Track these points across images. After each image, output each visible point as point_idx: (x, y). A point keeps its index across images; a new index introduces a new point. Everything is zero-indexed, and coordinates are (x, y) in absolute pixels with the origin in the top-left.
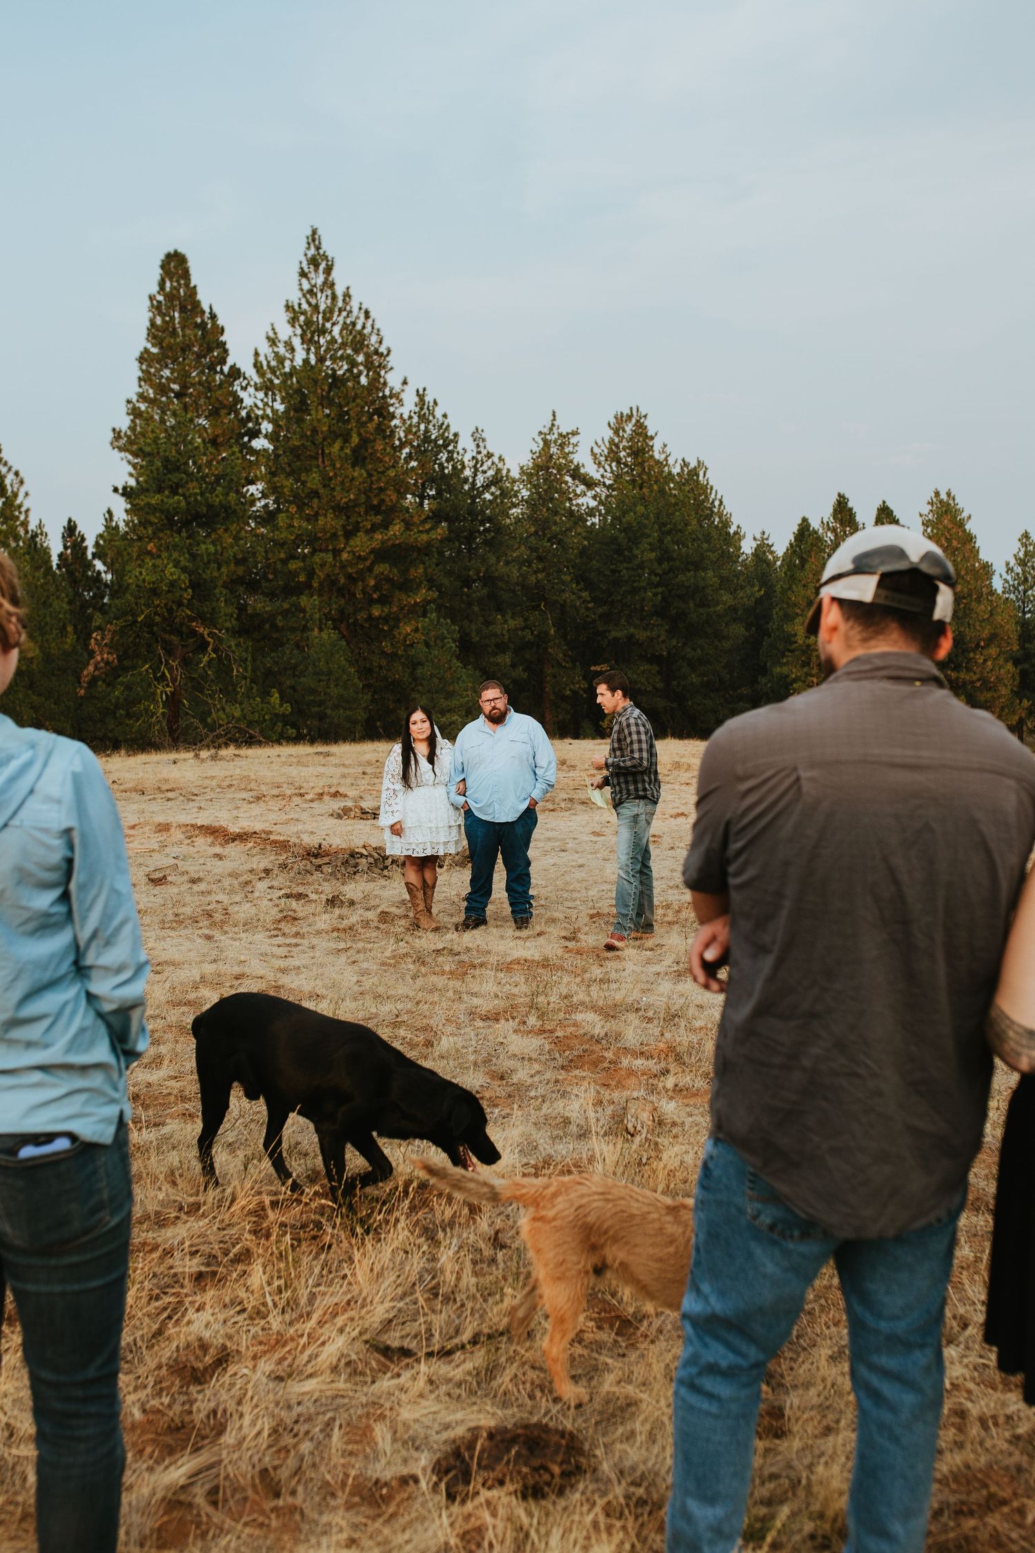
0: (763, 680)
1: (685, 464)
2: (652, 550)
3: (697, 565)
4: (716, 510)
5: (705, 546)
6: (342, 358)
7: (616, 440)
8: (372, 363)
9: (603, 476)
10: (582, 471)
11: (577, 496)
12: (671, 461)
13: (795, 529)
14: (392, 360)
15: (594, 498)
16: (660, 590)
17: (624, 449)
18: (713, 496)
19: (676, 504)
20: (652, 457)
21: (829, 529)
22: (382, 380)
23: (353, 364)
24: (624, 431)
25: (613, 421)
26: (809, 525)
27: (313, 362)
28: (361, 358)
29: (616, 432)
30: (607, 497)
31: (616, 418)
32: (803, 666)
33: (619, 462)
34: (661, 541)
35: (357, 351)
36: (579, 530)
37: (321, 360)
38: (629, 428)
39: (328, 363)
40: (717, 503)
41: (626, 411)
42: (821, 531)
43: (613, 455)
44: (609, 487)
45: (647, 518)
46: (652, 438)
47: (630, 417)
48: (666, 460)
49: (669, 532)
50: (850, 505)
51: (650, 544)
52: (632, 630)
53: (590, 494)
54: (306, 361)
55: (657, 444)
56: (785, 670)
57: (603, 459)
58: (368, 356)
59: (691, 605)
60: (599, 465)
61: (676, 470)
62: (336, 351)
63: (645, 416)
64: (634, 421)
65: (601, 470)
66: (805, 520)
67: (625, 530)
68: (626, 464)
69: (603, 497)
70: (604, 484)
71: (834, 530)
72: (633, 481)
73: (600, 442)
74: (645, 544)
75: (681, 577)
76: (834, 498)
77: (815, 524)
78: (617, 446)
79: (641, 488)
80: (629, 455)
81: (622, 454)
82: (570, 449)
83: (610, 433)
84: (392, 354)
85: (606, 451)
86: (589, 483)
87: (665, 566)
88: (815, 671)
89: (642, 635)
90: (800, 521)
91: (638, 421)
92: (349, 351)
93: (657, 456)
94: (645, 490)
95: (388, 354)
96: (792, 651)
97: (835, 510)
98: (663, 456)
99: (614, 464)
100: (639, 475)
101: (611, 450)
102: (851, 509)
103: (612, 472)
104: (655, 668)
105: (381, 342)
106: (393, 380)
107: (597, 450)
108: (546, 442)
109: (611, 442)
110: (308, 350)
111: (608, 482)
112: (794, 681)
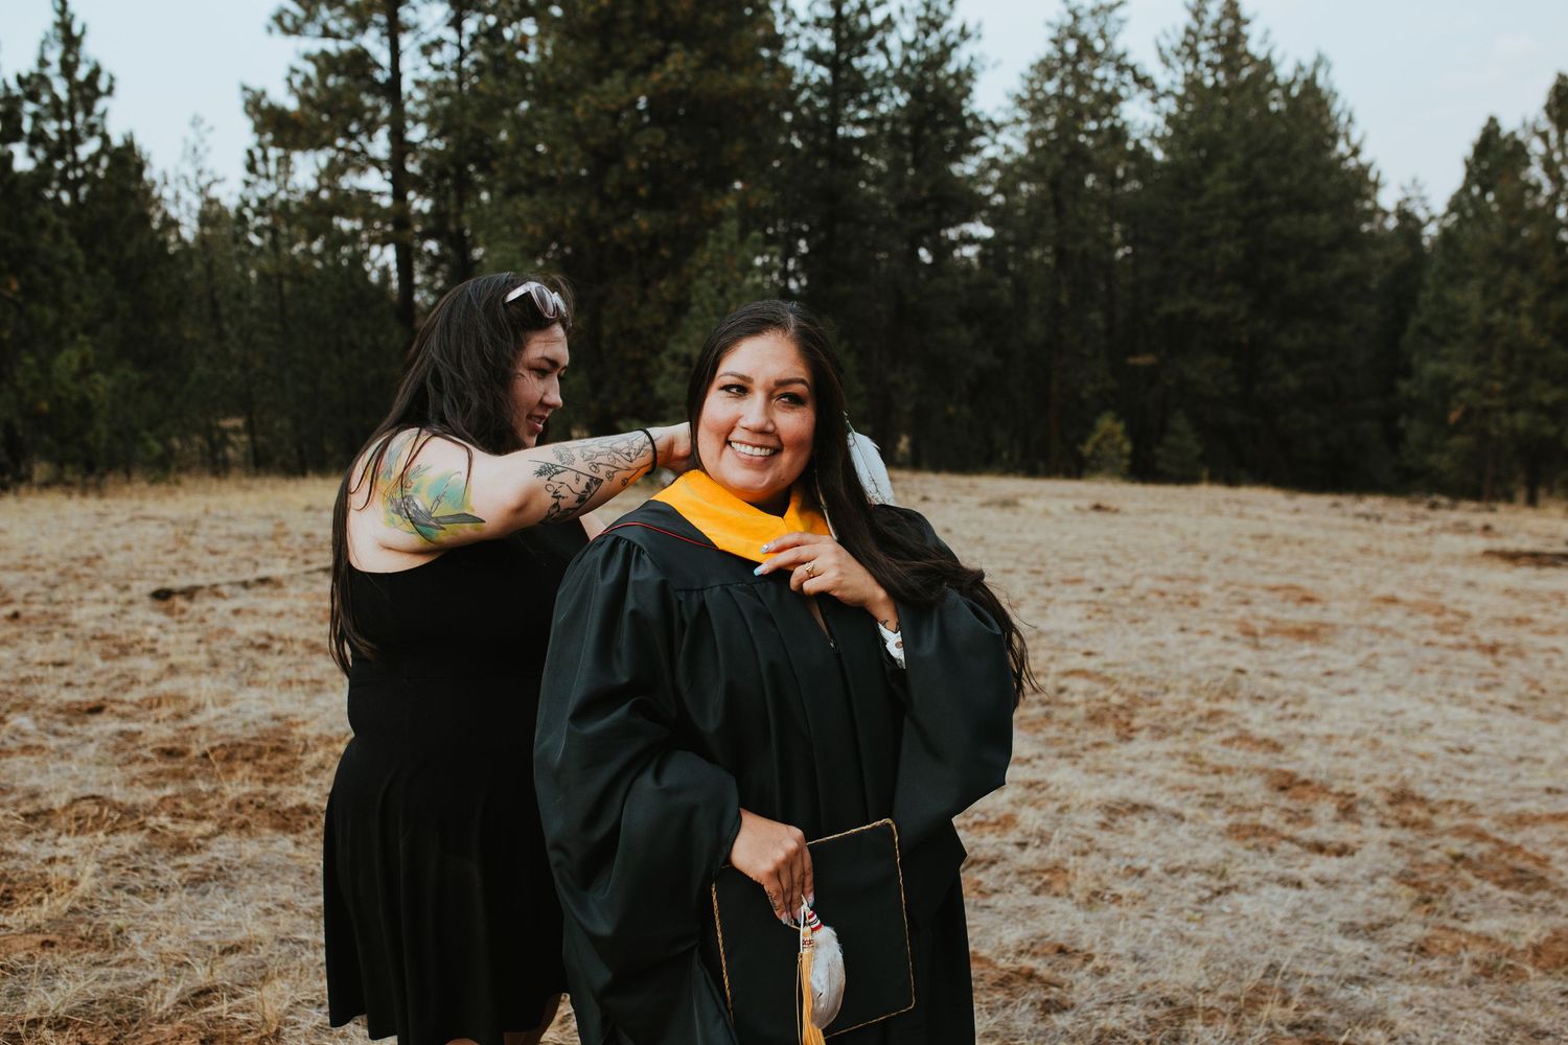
0: (1404, 386)
3: (1305, 205)
32: (1479, 360)
52: (1193, 302)
56: (1443, 368)
59: (1292, 266)
74: (1222, 169)
75: (1277, 222)
88: (1499, 370)
89: (1209, 310)
96: (1458, 337)
104: (1227, 363)
112: (1460, 386)
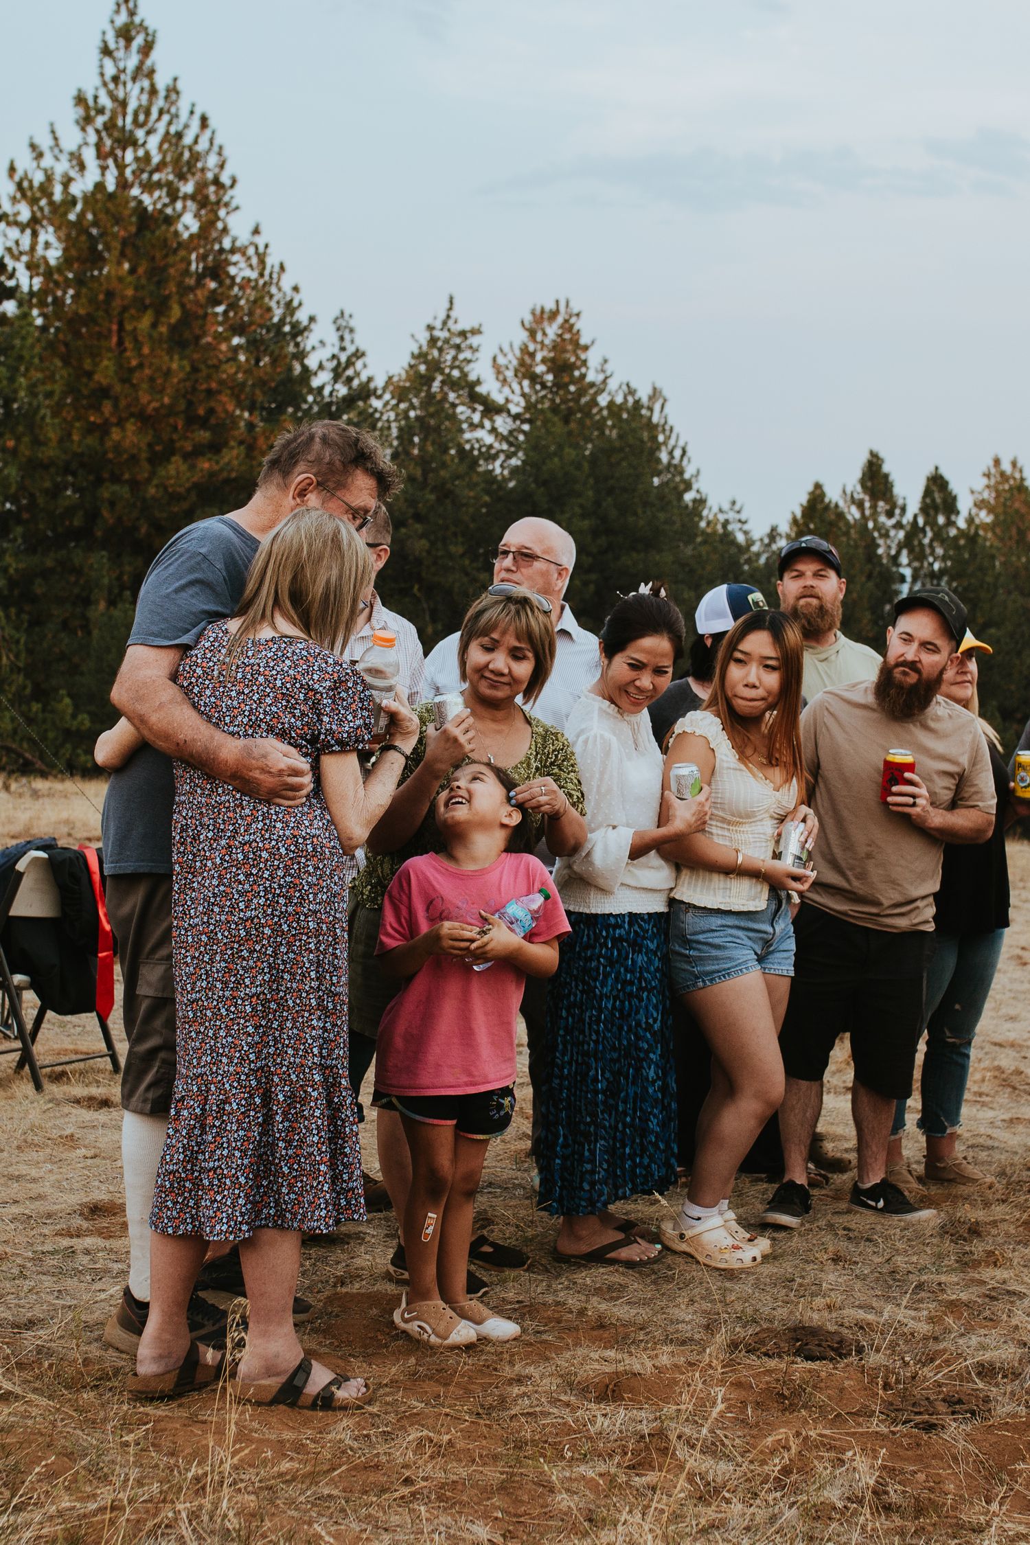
1: (631, 392)
2: (583, 516)
4: (676, 461)
5: (662, 516)
6: (159, 185)
7: (531, 348)
8: (207, 197)
9: (507, 400)
10: (478, 389)
11: (473, 427)
12: (613, 385)
13: (804, 499)
14: (237, 195)
15: (493, 430)
16: (593, 577)
17: (544, 361)
18: (672, 442)
19: (621, 450)
20: (583, 376)
21: (853, 501)
22: (220, 225)
23: (173, 195)
24: (545, 334)
25: (528, 318)
26: (823, 495)
27: (111, 186)
28: (188, 188)
29: (532, 333)
30: (511, 432)
31: (533, 313)
33: (534, 378)
34: (598, 503)
35: (182, 177)
36: (475, 479)
37: (123, 184)
38: (552, 330)
39: (135, 191)
40: (677, 453)
41: (550, 306)
42: (841, 504)
43: (525, 371)
44: (516, 417)
45: (579, 467)
46: (586, 348)
47: (554, 315)
48: (604, 381)
49: (610, 491)
50: (886, 468)
51: (581, 506)
53: (487, 424)
54: (100, 186)
55: (593, 358)
57: (510, 374)
58: (201, 186)
60: (504, 381)
61: (619, 400)
62: (151, 173)
63: (578, 315)
64: (560, 320)
65: (506, 390)
66: (818, 486)
67: (545, 483)
68: (544, 386)
69: (505, 433)
70: (508, 412)
71: (860, 505)
72: (554, 409)
73: (506, 349)
76: (864, 458)
77: (833, 495)
78: (532, 355)
79: (566, 420)
80: (548, 371)
81: (540, 369)
82: (467, 354)
83: (523, 336)
84: (238, 186)
85: (515, 362)
86: (491, 409)
87: (603, 541)
90: (810, 488)
91: (566, 321)
92: (171, 177)
93: (591, 376)
94: (573, 425)
95: (232, 186)
97: (864, 474)
98: (601, 377)
99: (526, 383)
100: (564, 401)
101: (522, 363)
102: (886, 476)
103: (523, 395)
105: (222, 166)
106: (238, 227)
107: (501, 360)
108: (433, 341)
109: (524, 350)
110: (104, 169)
111: (514, 410)
